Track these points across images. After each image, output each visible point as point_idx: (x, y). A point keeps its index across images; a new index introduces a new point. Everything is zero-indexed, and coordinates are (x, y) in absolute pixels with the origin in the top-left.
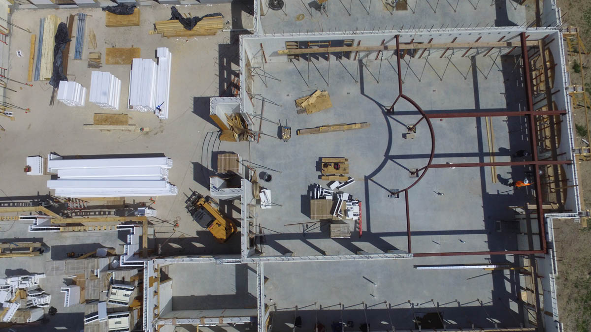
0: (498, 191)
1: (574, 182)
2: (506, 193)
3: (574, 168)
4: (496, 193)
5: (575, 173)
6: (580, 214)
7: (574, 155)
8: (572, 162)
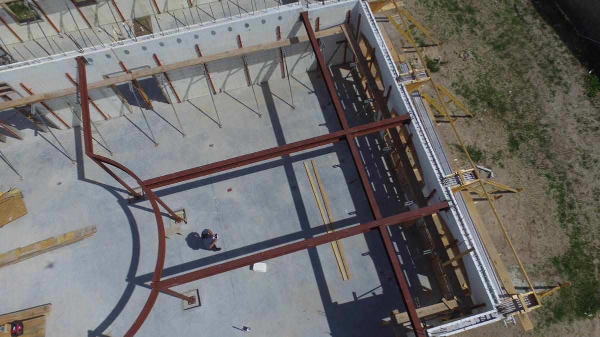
0: (354, 294)
1: (467, 243)
2: (370, 295)
3: (458, 214)
4: (352, 299)
5: (462, 225)
6: (500, 310)
7: (449, 189)
8: (450, 204)
